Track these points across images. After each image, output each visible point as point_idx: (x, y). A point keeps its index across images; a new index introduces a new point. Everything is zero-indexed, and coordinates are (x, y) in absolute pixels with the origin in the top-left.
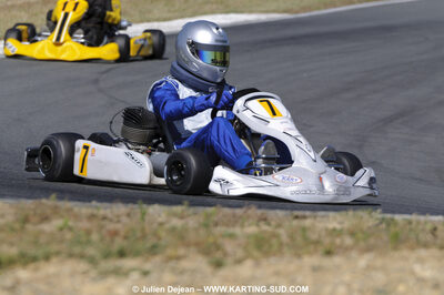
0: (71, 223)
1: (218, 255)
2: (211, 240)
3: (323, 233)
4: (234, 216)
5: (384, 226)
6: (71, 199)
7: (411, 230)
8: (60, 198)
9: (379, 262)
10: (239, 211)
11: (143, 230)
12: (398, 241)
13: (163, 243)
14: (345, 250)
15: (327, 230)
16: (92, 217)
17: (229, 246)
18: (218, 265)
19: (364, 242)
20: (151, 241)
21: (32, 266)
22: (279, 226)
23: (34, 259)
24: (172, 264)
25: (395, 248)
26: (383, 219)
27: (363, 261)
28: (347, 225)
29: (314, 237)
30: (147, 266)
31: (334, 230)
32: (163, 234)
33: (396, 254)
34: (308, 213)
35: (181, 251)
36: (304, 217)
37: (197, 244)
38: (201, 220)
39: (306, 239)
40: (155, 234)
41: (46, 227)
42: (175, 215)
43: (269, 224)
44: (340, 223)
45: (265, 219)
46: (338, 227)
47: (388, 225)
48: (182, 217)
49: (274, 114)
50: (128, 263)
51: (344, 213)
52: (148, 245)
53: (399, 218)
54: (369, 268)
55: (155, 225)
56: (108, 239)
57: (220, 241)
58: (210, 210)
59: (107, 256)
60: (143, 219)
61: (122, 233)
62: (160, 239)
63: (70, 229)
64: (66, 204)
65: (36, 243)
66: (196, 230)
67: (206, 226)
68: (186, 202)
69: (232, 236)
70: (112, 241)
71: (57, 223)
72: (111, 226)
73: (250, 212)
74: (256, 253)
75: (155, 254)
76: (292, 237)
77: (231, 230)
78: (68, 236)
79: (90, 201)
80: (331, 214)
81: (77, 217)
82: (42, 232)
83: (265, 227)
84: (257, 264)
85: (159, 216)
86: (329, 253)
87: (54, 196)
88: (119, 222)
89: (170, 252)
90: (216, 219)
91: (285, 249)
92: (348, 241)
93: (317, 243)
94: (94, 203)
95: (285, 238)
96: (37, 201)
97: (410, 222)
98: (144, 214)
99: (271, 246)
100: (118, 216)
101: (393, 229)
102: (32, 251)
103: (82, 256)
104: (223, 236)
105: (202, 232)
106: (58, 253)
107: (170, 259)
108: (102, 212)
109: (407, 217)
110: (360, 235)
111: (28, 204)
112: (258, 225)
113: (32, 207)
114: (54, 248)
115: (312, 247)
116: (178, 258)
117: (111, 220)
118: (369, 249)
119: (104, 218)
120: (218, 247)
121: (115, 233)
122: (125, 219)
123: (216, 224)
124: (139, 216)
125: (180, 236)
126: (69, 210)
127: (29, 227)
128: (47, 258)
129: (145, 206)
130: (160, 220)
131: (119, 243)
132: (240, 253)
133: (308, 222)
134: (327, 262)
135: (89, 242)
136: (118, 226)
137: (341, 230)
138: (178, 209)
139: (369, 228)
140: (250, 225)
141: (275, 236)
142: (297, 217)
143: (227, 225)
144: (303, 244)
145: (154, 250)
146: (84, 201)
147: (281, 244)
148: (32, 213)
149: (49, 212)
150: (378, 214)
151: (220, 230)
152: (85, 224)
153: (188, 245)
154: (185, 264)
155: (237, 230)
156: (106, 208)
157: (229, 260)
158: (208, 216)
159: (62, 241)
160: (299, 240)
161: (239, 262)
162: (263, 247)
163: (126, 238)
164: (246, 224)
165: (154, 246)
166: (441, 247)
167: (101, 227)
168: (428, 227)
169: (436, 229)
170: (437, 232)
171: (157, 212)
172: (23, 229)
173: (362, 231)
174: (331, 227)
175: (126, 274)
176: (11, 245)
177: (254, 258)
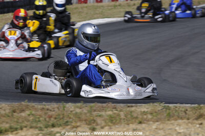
0: (33, 112)
2: (92, 118)
3: (139, 113)
4: (103, 107)
6: (34, 102)
7: (176, 111)
8: (29, 101)
10: (104, 105)
11: (63, 115)
12: (170, 117)
13: (71, 120)
14: (148, 121)
15: (141, 111)
16: (42, 109)
17: (99, 121)
19: (157, 117)
22: (121, 111)
25: (168, 120)
26: (165, 106)
28: (149, 110)
29: (135, 115)
31: (144, 112)
32: (72, 117)
33: (169, 122)
36: (132, 106)
37: (85, 120)
40: (68, 116)
41: (23, 114)
42: (77, 107)
43: (117, 110)
44: (147, 109)
45: (115, 108)
46: (146, 110)
47: (166, 109)
48: (81, 108)
49: (111, 62)
50: (56, 130)
51: (149, 104)
52: (65, 121)
56: (47, 119)
57: (95, 119)
58: (92, 104)
60: (64, 110)
62: (70, 118)
63: (33, 115)
64: (33, 104)
66: (86, 114)
67: (90, 112)
68: (82, 102)
69: (101, 116)
70: (50, 120)
71: (28, 112)
72: (50, 113)
73: (109, 105)
74: (110, 124)
76: (126, 116)
77: (100, 113)
78: (32, 118)
79: (42, 102)
81: (36, 110)
82: (21, 116)
83: (115, 111)
84: (110, 128)
86: (140, 123)
87: (26, 101)
88: (54, 111)
90: (94, 108)
91: (122, 121)
92: (150, 117)
93: (137, 118)
94: (44, 103)
95: (123, 117)
98: (64, 107)
99: (116, 120)
100: (54, 108)
101: (168, 110)
104: (97, 116)
105: (88, 115)
108: (47, 107)
109: (175, 105)
110: (154, 114)
111: (16, 104)
112: (112, 111)
114: (26, 123)
115: (134, 120)
117: (51, 110)
118: (157, 121)
119: (48, 109)
120: (94, 121)
121: (50, 117)
122: (56, 109)
123: (95, 111)
124: (62, 108)
125: (78, 117)
127: (15, 114)
129: (65, 104)
130: (71, 109)
131: (53, 121)
132: (103, 124)
133: (133, 109)
135: (39, 121)
136: (53, 113)
138: (79, 104)
139: (159, 110)
140: (109, 111)
141: (119, 115)
142: (129, 107)
144: (131, 119)
145: (66, 124)
147: (121, 119)
148: (17, 108)
149: (24, 108)
150: (163, 104)
151: (95, 113)
152: (39, 113)
153: (81, 120)
155: (103, 113)
156: (48, 105)
158: (91, 107)
159: (28, 121)
160: (129, 116)
161: (103, 128)
162: (113, 121)
163: (55, 118)
164: (107, 110)
165: (67, 122)
166: (188, 119)
167: (46, 114)
168: (183, 109)
169: (187, 110)
170: (187, 112)
171: (70, 106)
172: (12, 115)
173: (156, 112)
174: (143, 110)
175: (54, 135)
176: (7, 123)
177: (109, 126)
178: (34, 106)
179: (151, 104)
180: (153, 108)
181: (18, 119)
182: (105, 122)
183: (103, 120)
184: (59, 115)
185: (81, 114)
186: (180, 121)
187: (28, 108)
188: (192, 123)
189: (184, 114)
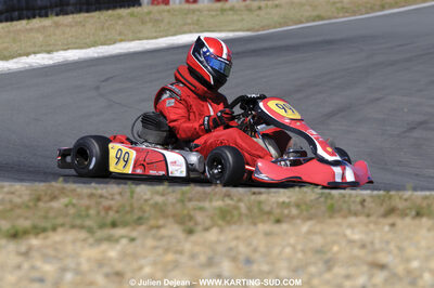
0: (74, 201)
1: (191, 224)
2: (185, 212)
3: (275, 206)
4: (205, 193)
5: (322, 199)
6: (75, 182)
7: (345, 202)
8: (66, 181)
9: (318, 228)
10: (208, 189)
11: (131, 205)
12: (333, 211)
13: (146, 215)
14: (291, 218)
15: (278, 203)
16: (91, 196)
17: (199, 217)
18: (190, 232)
19: (307, 212)
20: (137, 214)
21: (41, 236)
22: (240, 200)
23: (44, 230)
24: (154, 231)
25: (331, 217)
26: (322, 193)
27: (305, 228)
28: (293, 199)
29: (267, 208)
30: (134, 234)
31: (283, 203)
32: (147, 208)
33: (332, 221)
34: (263, 190)
35: (161, 222)
36: (260, 193)
37: (174, 216)
38: (179, 196)
39: (261, 210)
40: (141, 209)
41: (55, 204)
42: (157, 193)
43: (232, 199)
44: (289, 197)
45: (228, 195)
46: (287, 200)
47: (326, 198)
48: (163, 195)
50: (119, 232)
51: (291, 189)
52: (135, 217)
53: (335, 192)
54: (310, 232)
55: (142, 202)
56: (103, 213)
57: (192, 213)
58: (185, 189)
59: (102, 226)
60: (132, 197)
61: (115, 209)
62: (144, 212)
63: (74, 205)
64: (74, 186)
65: (46, 218)
66: (173, 205)
67: (182, 201)
68: (166, 183)
69: (202, 209)
70: (107, 213)
71: (64, 200)
72: (106, 203)
73: (217, 189)
74: (220, 222)
75: (141, 224)
76: (250, 209)
77: (201, 204)
78: (72, 211)
79: (90, 183)
80: (282, 190)
81: (80, 196)
82: (51, 208)
83: (228, 201)
84: (221, 231)
85: (145, 194)
86: (278, 221)
87: (61, 179)
88: (112, 199)
89: (152, 222)
90: (189, 195)
91: (244, 218)
92: (294, 211)
93: (269, 213)
94: (93, 185)
95: (244, 210)
96: (47, 184)
97: (344, 196)
98: (132, 192)
99: (232, 216)
100: (112, 195)
101: (329, 202)
102: (43, 224)
103: (82, 227)
104: (195, 209)
105: (179, 206)
106: (62, 225)
107: (152, 228)
108: (99, 192)
109: (342, 191)
110: (304, 207)
111: (41, 186)
112: (223, 200)
113: (44, 189)
114: (60, 220)
115: (265, 217)
116: (159, 227)
117: (107, 198)
118: (310, 218)
119: (101, 196)
120: (191, 218)
121: (109, 209)
122: (117, 197)
123: (190, 200)
124: (128, 194)
125: (160, 210)
126: (73, 191)
127: (41, 204)
128: (54, 229)
129: (133, 186)
130: (146, 197)
131: (112, 215)
132: (208, 222)
133: (263, 197)
134: (276, 228)
135: (88, 216)
136: (112, 203)
137: (290, 203)
138: (160, 188)
139: (311, 201)
140: (217, 200)
141: (236, 208)
142: (254, 193)
143: (199, 201)
144: (259, 214)
145: (139, 221)
147: (240, 215)
148: (43, 193)
149: (57, 193)
150: (318, 190)
151: (191, 205)
152: (86, 202)
153: (167, 217)
154: (163, 232)
155: (206, 204)
156: (102, 189)
157: (199, 228)
158: (183, 193)
159: (67, 215)
160: (256, 210)
161: (207, 229)
162: (226, 217)
163: (117, 212)
164: (214, 199)
165: (140, 218)
166: (368, 216)
167: (98, 204)
168: (358, 199)
169: (364, 200)
170: (366, 204)
171: (143, 191)
172: (36, 205)
173: (305, 204)
174: (281, 200)
175: (117, 241)
176: (26, 218)
177: (219, 226)
178: (75, 190)
179: (297, 189)
180: (300, 196)
182: (212, 218)
183: (207, 217)
184: (123, 206)
185: (165, 204)
186: (353, 219)
187: (63, 193)
188: (376, 223)
189: (359, 207)
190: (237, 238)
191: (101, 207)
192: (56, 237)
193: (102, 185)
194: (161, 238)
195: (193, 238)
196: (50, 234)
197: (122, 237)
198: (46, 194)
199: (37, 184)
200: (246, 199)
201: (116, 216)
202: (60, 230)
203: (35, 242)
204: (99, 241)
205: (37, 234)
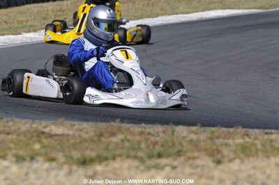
0: (128, 137)
1: (219, 156)
2: (214, 147)
4: (228, 132)
6: (128, 123)
8: (122, 122)
10: (231, 130)
11: (173, 142)
13: (185, 149)
16: (141, 133)
17: (225, 151)
18: (219, 162)
20: (177, 148)
21: (104, 163)
22: (256, 138)
23: (106, 159)
24: (190, 161)
29: (277, 145)
30: (175, 163)
32: (185, 144)
34: (274, 131)
35: (196, 154)
36: (271, 133)
37: (206, 150)
38: (208, 135)
39: (272, 146)
40: (180, 144)
41: (114, 139)
42: (192, 132)
43: (250, 137)
45: (247, 135)
48: (196, 133)
50: (164, 161)
52: (176, 150)
55: (180, 138)
56: (151, 147)
57: (219, 148)
58: (213, 129)
59: (150, 157)
60: (173, 135)
61: (160, 143)
62: (183, 146)
63: (128, 140)
64: (128, 125)
65: (107, 149)
66: (205, 141)
67: (211, 139)
68: (199, 124)
69: (227, 145)
70: (154, 147)
71: (120, 137)
72: (153, 139)
73: (238, 130)
74: (242, 155)
75: (180, 156)
76: (263, 145)
77: (227, 141)
78: (127, 144)
79: (140, 124)
81: (132, 133)
82: (111, 142)
83: (247, 139)
84: (242, 162)
87: (118, 120)
88: (158, 136)
89: (189, 154)
90: (217, 134)
91: (260, 153)
94: (143, 125)
95: (259, 146)
96: (108, 124)
98: (173, 131)
99: (251, 151)
100: (158, 133)
102: (105, 154)
103: (135, 157)
104: (222, 145)
105: (209, 142)
106: (120, 155)
107: (189, 158)
108: (148, 130)
111: (103, 125)
112: (243, 138)
113: (105, 127)
114: (118, 152)
115: (276, 152)
116: (194, 158)
117: (153, 135)
119: (149, 134)
120: (219, 152)
121: (155, 143)
122: (162, 135)
123: (218, 138)
124: (170, 132)
125: (195, 145)
126: (128, 129)
127: (103, 139)
128: (114, 158)
129: (174, 126)
130: (183, 135)
131: (158, 149)
132: (232, 155)
133: (273, 137)
135: (139, 148)
136: (158, 139)
138: (194, 128)
140: (238, 138)
141: (253, 144)
142: (267, 133)
143: (224, 139)
144: (270, 150)
145: (179, 153)
146: (137, 124)
147: (257, 150)
148: (104, 131)
149: (115, 130)
151: (218, 141)
152: (138, 138)
153: (200, 150)
154: (198, 162)
155: (230, 141)
156: (150, 128)
157: (226, 160)
158: (212, 133)
159: (123, 148)
160: (268, 146)
161: (231, 161)
163: (162, 146)
164: (236, 137)
165: (180, 151)
167: (147, 139)
171: (181, 130)
172: (99, 140)
175: (163, 168)
176: (92, 150)
177: (240, 158)
178: (129, 129)
181: (108, 146)
182: (235, 152)
183: (231, 151)
184: (167, 141)
185: (198, 141)
187: (120, 131)
190: (254, 168)
191: (149, 142)
192: (116, 164)
193: (149, 125)
194: (197, 167)
195: (221, 167)
196: (111, 162)
197: (166, 165)
198: (107, 131)
199: (99, 123)
200: (260, 137)
201: (162, 149)
202: (118, 159)
203: (99, 168)
204: (149, 168)
205: (100, 162)
